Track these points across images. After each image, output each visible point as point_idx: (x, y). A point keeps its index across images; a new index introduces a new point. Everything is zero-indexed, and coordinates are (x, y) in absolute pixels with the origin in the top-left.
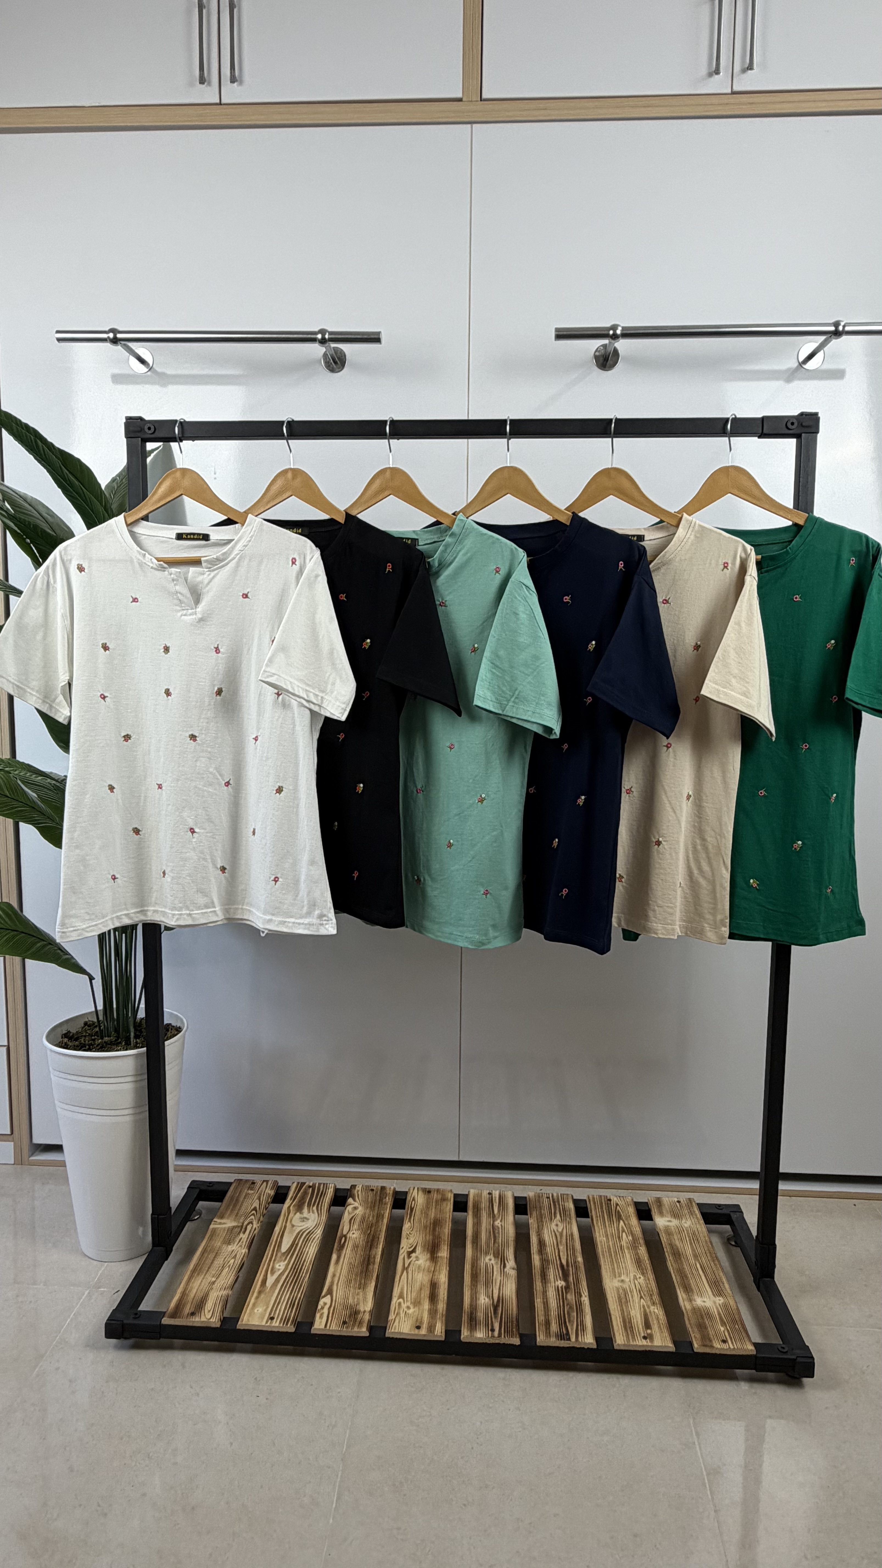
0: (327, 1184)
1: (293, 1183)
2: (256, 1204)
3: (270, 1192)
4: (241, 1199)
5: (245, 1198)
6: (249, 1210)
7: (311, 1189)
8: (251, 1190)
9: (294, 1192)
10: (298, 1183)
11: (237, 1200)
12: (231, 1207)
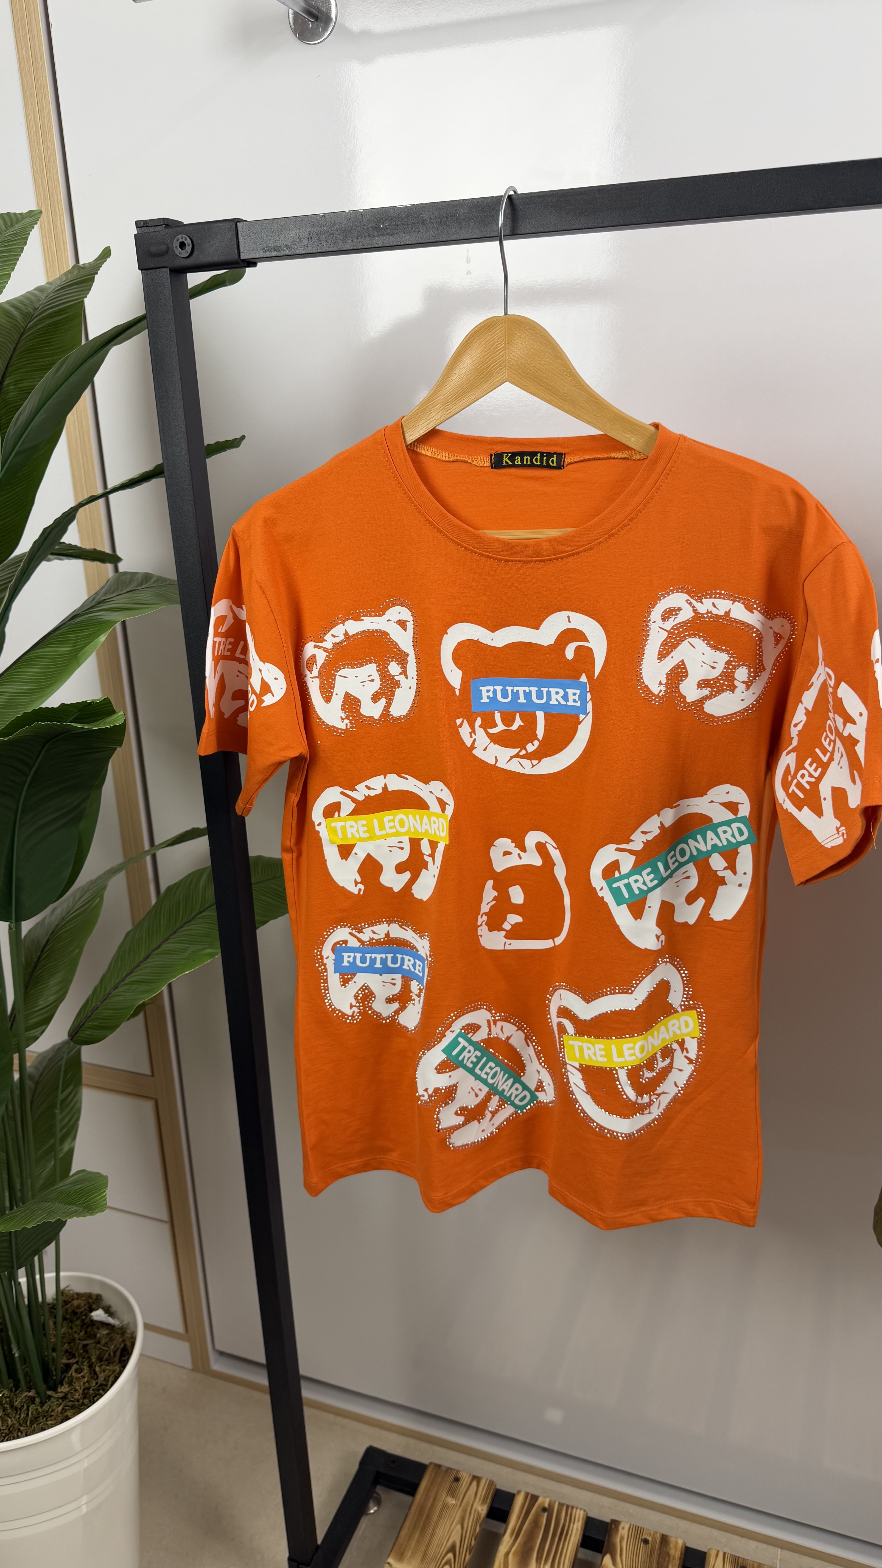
0: (573, 1507)
1: (519, 1492)
2: (455, 1537)
3: (480, 1509)
4: (435, 1518)
5: (440, 1516)
6: (444, 1549)
7: (546, 1514)
8: (453, 1496)
9: (519, 1517)
10: (527, 1494)
11: (429, 1517)
12: (417, 1535)
